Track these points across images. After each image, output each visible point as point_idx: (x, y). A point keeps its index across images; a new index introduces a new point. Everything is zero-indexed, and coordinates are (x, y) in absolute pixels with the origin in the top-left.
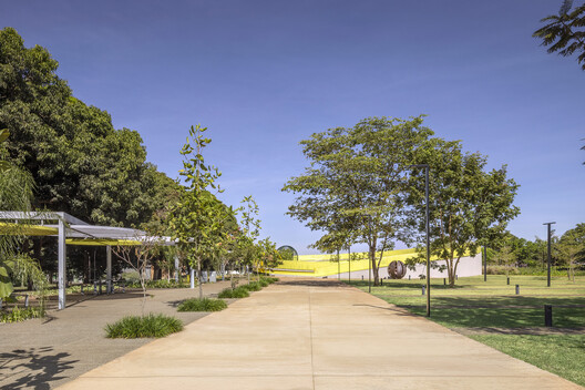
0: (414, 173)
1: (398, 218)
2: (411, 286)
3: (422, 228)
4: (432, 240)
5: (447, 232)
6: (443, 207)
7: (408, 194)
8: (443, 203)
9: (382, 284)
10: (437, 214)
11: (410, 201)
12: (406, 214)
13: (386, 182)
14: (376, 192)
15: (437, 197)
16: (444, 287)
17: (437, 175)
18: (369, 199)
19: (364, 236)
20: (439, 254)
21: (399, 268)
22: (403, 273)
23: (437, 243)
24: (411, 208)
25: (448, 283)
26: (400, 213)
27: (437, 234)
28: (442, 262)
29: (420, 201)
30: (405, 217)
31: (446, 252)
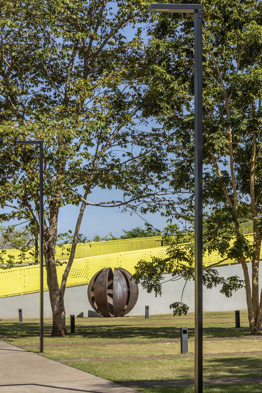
0: (162, 30)
1: (117, 152)
2: (151, 333)
3: (180, 181)
4: (208, 210)
5: (246, 189)
6: (235, 123)
7: (144, 88)
8: (237, 114)
9: (73, 330)
10: (221, 141)
11: (150, 106)
12: (140, 140)
13: (85, 53)
14: (57, 79)
15: (220, 97)
16: (236, 332)
17: (221, 38)
18: (38, 100)
19: (25, 203)
20: (222, 248)
21: (120, 288)
22: (130, 299)
23: (220, 220)
24: (152, 124)
25: (245, 323)
26: (122, 139)
27: (219, 196)
28: (231, 270)
29: (177, 106)
30: (137, 150)
31: (241, 241)
